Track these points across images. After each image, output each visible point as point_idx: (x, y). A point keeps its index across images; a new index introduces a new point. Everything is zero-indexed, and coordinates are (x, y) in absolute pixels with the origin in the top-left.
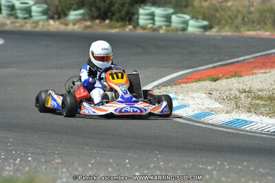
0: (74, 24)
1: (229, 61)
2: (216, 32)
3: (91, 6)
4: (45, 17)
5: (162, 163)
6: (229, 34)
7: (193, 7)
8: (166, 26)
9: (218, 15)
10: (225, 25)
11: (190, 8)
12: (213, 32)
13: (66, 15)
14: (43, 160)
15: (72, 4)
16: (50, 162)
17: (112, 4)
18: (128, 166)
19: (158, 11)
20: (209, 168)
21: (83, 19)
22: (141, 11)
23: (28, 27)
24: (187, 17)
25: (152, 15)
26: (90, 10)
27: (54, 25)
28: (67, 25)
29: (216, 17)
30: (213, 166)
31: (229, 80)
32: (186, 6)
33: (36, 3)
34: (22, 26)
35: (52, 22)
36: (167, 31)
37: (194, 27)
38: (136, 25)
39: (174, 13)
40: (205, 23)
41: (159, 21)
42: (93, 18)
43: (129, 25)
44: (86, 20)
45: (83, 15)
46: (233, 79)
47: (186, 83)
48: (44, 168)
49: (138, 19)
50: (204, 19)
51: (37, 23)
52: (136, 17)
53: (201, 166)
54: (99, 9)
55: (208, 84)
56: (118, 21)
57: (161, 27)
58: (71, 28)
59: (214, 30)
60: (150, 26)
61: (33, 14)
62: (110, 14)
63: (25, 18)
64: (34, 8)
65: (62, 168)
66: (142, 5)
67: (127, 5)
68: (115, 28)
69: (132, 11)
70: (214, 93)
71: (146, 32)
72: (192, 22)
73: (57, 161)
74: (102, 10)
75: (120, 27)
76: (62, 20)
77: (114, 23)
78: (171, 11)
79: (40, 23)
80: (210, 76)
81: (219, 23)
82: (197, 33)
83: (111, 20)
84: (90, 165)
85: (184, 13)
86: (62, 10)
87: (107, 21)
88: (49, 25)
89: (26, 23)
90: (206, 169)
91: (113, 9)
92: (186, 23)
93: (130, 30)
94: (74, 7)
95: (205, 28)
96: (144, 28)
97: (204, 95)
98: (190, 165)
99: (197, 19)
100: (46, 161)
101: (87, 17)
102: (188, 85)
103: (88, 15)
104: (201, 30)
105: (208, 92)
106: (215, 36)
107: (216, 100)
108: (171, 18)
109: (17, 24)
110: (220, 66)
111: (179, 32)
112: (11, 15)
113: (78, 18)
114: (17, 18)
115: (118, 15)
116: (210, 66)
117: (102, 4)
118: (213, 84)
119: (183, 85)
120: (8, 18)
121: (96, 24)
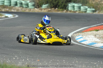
0: (44, 10)
1: (102, 24)
2: (98, 13)
3: (51, 3)
4: (33, 7)
5: (77, 62)
7: (89, 3)
8: (79, 10)
9: (98, 6)
10: (101, 10)
13: (41, 6)
14: (33, 60)
15: (44, 2)
16: (35, 61)
17: (58, 2)
18: (64, 62)
19: (76, 5)
20: (95, 63)
22: (69, 5)
23: (27, 11)
24: (87, 7)
25: (74, 6)
26: (50, 5)
27: (37, 10)
28: (42, 10)
30: (97, 63)
32: (86, 3)
33: (30, 2)
34: (25, 10)
35: (36, 9)
36: (79, 12)
37: (89, 11)
38: (68, 10)
39: (82, 6)
40: (94, 9)
41: (76, 9)
42: (51, 8)
43: (65, 10)
44: (49, 8)
45: (48, 6)
48: (33, 63)
49: (68, 8)
50: (93, 8)
51: (30, 9)
52: (67, 7)
53: (92, 63)
54: (53, 4)
55: (95, 32)
56: (61, 9)
57: (77, 11)
58: (43, 11)
59: (97, 12)
60: (73, 10)
61: (29, 6)
62: (58, 6)
63: (26, 7)
64: (30, 4)
65: (40, 63)
66: (70, 3)
67: (64, 3)
68: (60, 11)
69: (66, 5)
70: (97, 35)
71: (71, 13)
72: (88, 9)
73: (38, 60)
74: (55, 5)
75: (62, 11)
76: (40, 8)
77: (59, 9)
78: (81, 5)
79: (32, 9)
81: (99, 9)
82: (90, 13)
83: (58, 8)
84: (50, 62)
85: (86, 6)
86: (40, 5)
87: (57, 9)
88: (35, 10)
89: (26, 9)
91: (59, 4)
92: (86, 9)
93: (65, 12)
94: (44, 3)
95: (94, 11)
96: (70, 11)
97: (93, 36)
98: (88, 62)
99: (91, 8)
100: (34, 60)
101: (49, 7)
102: (87, 32)
103: (50, 6)
104: (92, 12)
105: (94, 35)
106: (97, 14)
107: (98, 38)
108: (80, 7)
109: (23, 10)
110: (99, 25)
111: (84, 13)
112: (21, 6)
113: (46, 7)
114: (23, 7)
115: (60, 6)
116: (96, 25)
117: (55, 2)
118: (97, 32)
119: (85, 32)
120: (20, 8)
121: (53, 10)
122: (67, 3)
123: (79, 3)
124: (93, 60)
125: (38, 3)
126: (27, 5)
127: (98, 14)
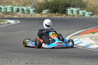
0: (45, 15)
2: (95, 16)
3: (51, 8)
7: (87, 8)
8: (77, 14)
9: (96, 10)
13: (42, 12)
15: (44, 8)
17: (58, 7)
19: (75, 9)
21: (48, 13)
22: (68, 10)
23: (29, 16)
24: (85, 11)
25: (72, 11)
27: (38, 15)
28: (42, 15)
29: (95, 11)
30: (90, 63)
32: (84, 7)
33: (32, 8)
34: (26, 16)
35: (37, 14)
36: (78, 16)
37: (87, 14)
38: (67, 14)
40: (91, 13)
42: (51, 12)
43: (64, 14)
44: (49, 13)
45: (48, 11)
49: (67, 12)
50: (91, 12)
51: (32, 15)
52: (66, 12)
53: (85, 63)
54: (53, 9)
55: (91, 35)
56: (60, 13)
57: (75, 15)
58: (44, 16)
59: (95, 15)
60: (72, 15)
61: (30, 12)
62: (57, 11)
63: (28, 13)
64: (31, 10)
66: (69, 8)
67: (63, 8)
68: (59, 16)
69: (65, 9)
70: (93, 38)
71: (70, 17)
72: (86, 13)
74: (55, 9)
75: (61, 15)
76: (40, 14)
77: (59, 14)
78: (79, 9)
79: (33, 15)
80: (92, 32)
81: (96, 13)
82: (88, 17)
85: (84, 10)
87: (57, 13)
88: (36, 15)
89: (28, 15)
90: (87, 64)
91: (58, 9)
92: (84, 13)
93: (65, 16)
94: (44, 9)
95: (91, 15)
96: (70, 15)
97: (89, 39)
98: (82, 63)
99: (89, 12)
101: (49, 12)
102: (84, 35)
103: (50, 11)
104: (90, 15)
105: (90, 37)
107: (93, 40)
108: (79, 12)
109: (25, 16)
110: (96, 28)
111: (82, 17)
112: (23, 12)
113: (46, 12)
114: (25, 13)
115: (60, 11)
116: (92, 28)
118: (93, 34)
119: (82, 35)
120: (22, 14)
121: (53, 15)
122: (66, 8)
123: (78, 8)
124: (87, 61)
126: (28, 11)
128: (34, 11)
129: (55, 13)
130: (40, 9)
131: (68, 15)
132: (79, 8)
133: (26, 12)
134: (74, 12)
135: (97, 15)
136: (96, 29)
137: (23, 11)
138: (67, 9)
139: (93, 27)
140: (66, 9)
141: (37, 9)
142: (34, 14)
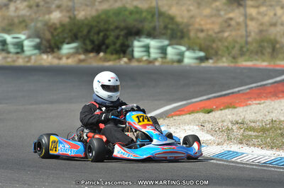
0: (68, 58)
1: (224, 93)
2: (213, 63)
3: (84, 40)
4: (36, 51)
6: (226, 64)
7: (189, 38)
8: (162, 58)
9: (214, 46)
10: (222, 56)
11: (186, 40)
12: (210, 63)
13: (59, 48)
15: (65, 38)
17: (106, 37)
19: (153, 43)
21: (77, 52)
22: (136, 43)
23: (20, 62)
24: (183, 48)
25: (147, 48)
26: (85, 44)
27: (47, 60)
28: (60, 58)
29: (212, 48)
31: (223, 111)
32: (182, 37)
33: (29, 37)
34: (14, 61)
35: (45, 56)
36: (163, 63)
37: (190, 58)
38: (132, 57)
39: (169, 45)
40: (202, 54)
41: (154, 53)
42: (86, 51)
43: (124, 57)
44: (80, 54)
45: (76, 48)
46: (227, 110)
47: (179, 115)
49: (133, 51)
50: (201, 50)
51: (29, 57)
52: (130, 49)
54: (92, 42)
55: (201, 116)
56: (112, 54)
57: (156, 59)
58: (64, 62)
59: (211, 61)
60: (145, 58)
61: (25, 48)
62: (104, 47)
63: (18, 53)
64: (27, 44)
66: (137, 38)
67: (121, 38)
68: (109, 61)
69: (126, 43)
70: (206, 125)
71: (141, 64)
72: (188, 54)
74: (96, 43)
75: (115, 60)
76: (55, 55)
77: (108, 56)
78: (166, 42)
79: (33, 58)
80: (204, 108)
81: (216, 54)
82: (193, 65)
83: (105, 52)
85: (180, 44)
86: (55, 44)
87: (102, 54)
88: (42, 59)
89: (18, 58)
91: (107, 41)
92: (182, 54)
93: (126, 63)
94: (67, 41)
95: (201, 59)
96: (139, 60)
97: (197, 128)
99: (194, 50)
101: (80, 51)
102: (181, 117)
103: (82, 48)
104: (197, 61)
105: (200, 124)
106: (210, 67)
107: (208, 132)
108: (166, 50)
109: (9, 60)
110: (215, 97)
111: (176, 64)
112: (3, 50)
113: (72, 51)
114: (9, 53)
115: (112, 47)
116: (205, 97)
117: (95, 38)
118: (207, 115)
119: (176, 118)
121: (91, 58)
122: (130, 38)
123: (163, 39)
125: (48, 41)
126: (20, 46)
127: (212, 65)
128: (37, 47)
129: (98, 52)
130: (52, 42)
131: (134, 60)
132: (166, 39)
133: (12, 49)
134: (152, 50)
135: (218, 60)
136: (216, 99)
137: (5, 48)
138: (132, 43)
139: (209, 94)
140: (129, 43)
141: (44, 43)
142: (34, 54)
